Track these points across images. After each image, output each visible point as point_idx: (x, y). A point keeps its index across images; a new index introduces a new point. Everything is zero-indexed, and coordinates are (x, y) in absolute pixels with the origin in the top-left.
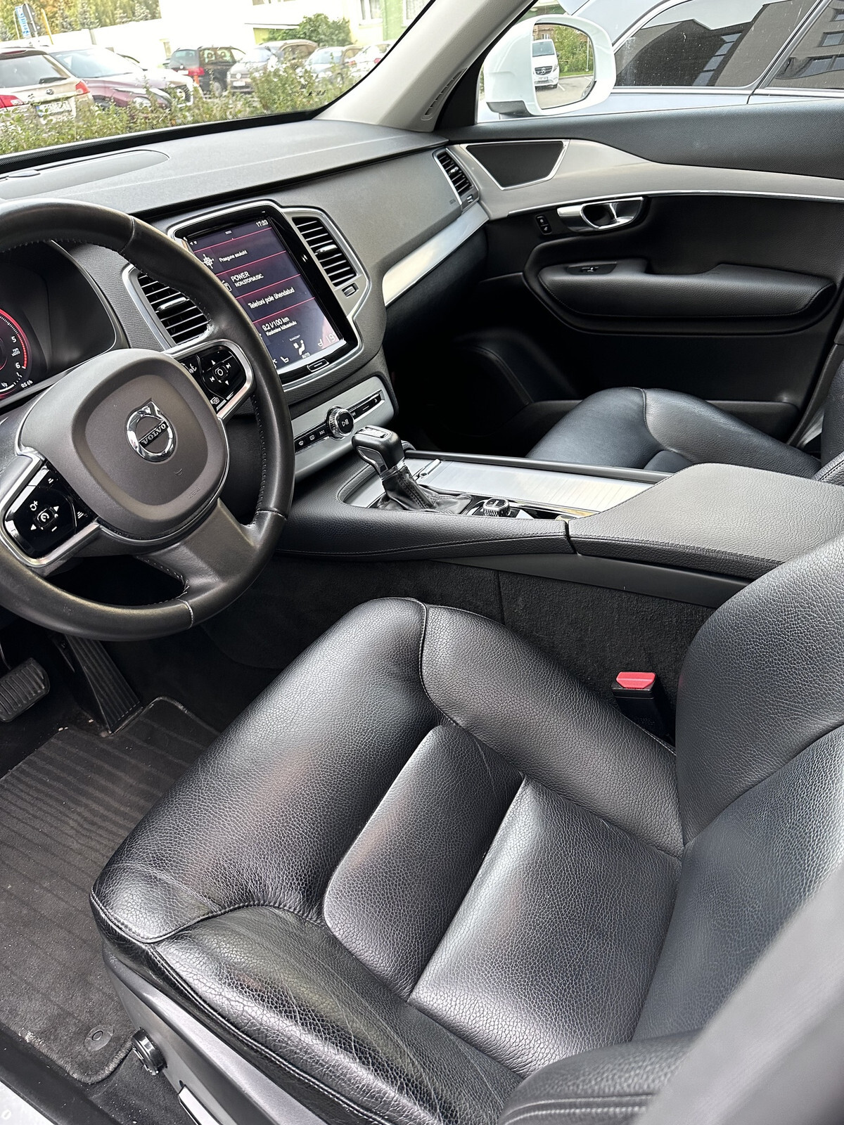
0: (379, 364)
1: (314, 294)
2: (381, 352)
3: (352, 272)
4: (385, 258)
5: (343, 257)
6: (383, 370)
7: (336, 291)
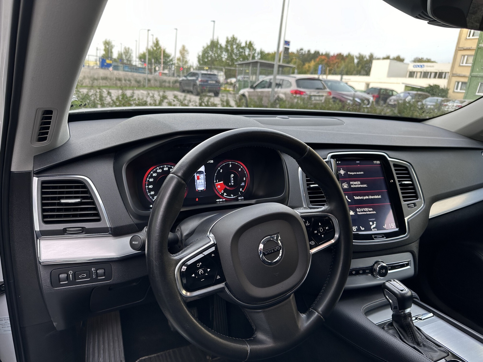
0: (415, 247)
1: (391, 202)
2: (418, 241)
3: (416, 197)
4: (437, 195)
5: (414, 188)
6: (416, 251)
7: (404, 204)
